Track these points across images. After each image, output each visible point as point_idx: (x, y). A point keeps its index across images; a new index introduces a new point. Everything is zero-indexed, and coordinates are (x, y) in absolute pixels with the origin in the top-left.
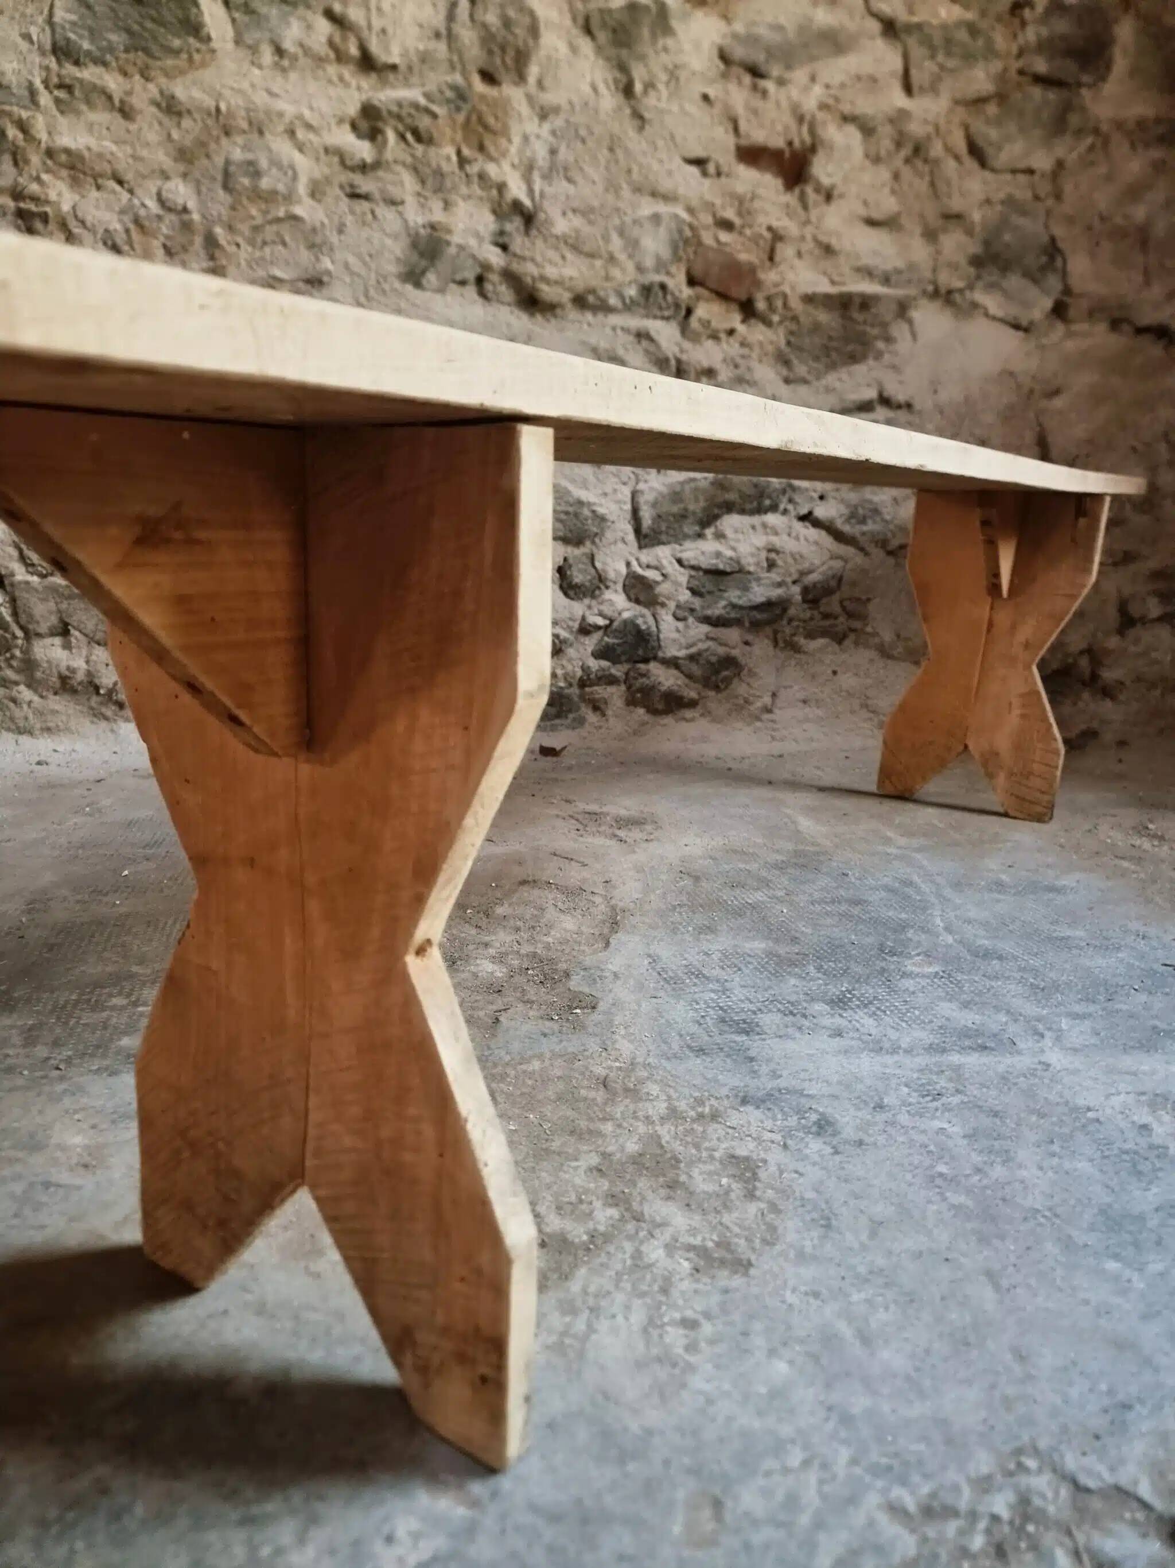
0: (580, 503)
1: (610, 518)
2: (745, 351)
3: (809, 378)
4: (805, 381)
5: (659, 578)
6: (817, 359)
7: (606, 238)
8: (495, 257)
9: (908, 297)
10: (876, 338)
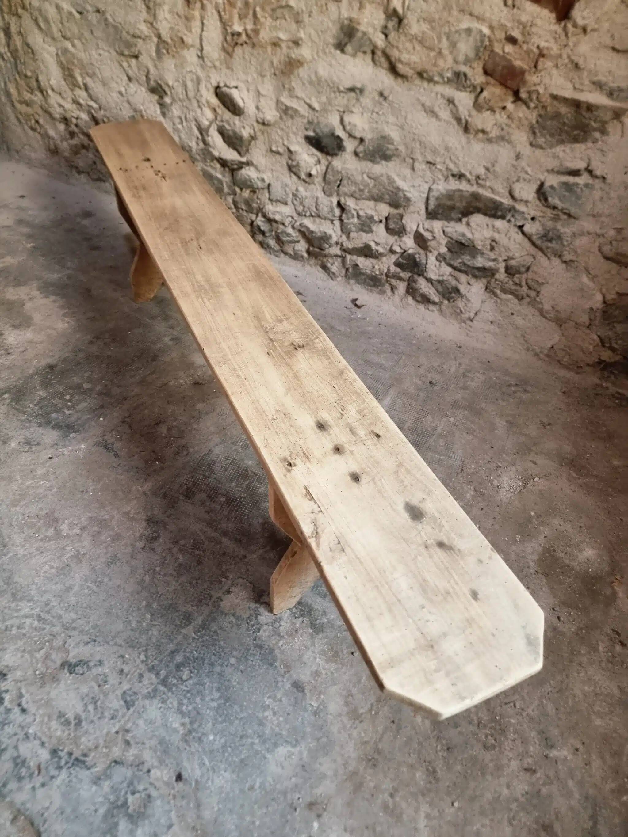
0: (398, 189)
1: (413, 199)
2: (510, 122)
3: (544, 145)
4: (541, 147)
5: (430, 238)
6: (552, 135)
7: (440, 41)
8: (379, 40)
9: (620, 109)
10: (595, 130)
